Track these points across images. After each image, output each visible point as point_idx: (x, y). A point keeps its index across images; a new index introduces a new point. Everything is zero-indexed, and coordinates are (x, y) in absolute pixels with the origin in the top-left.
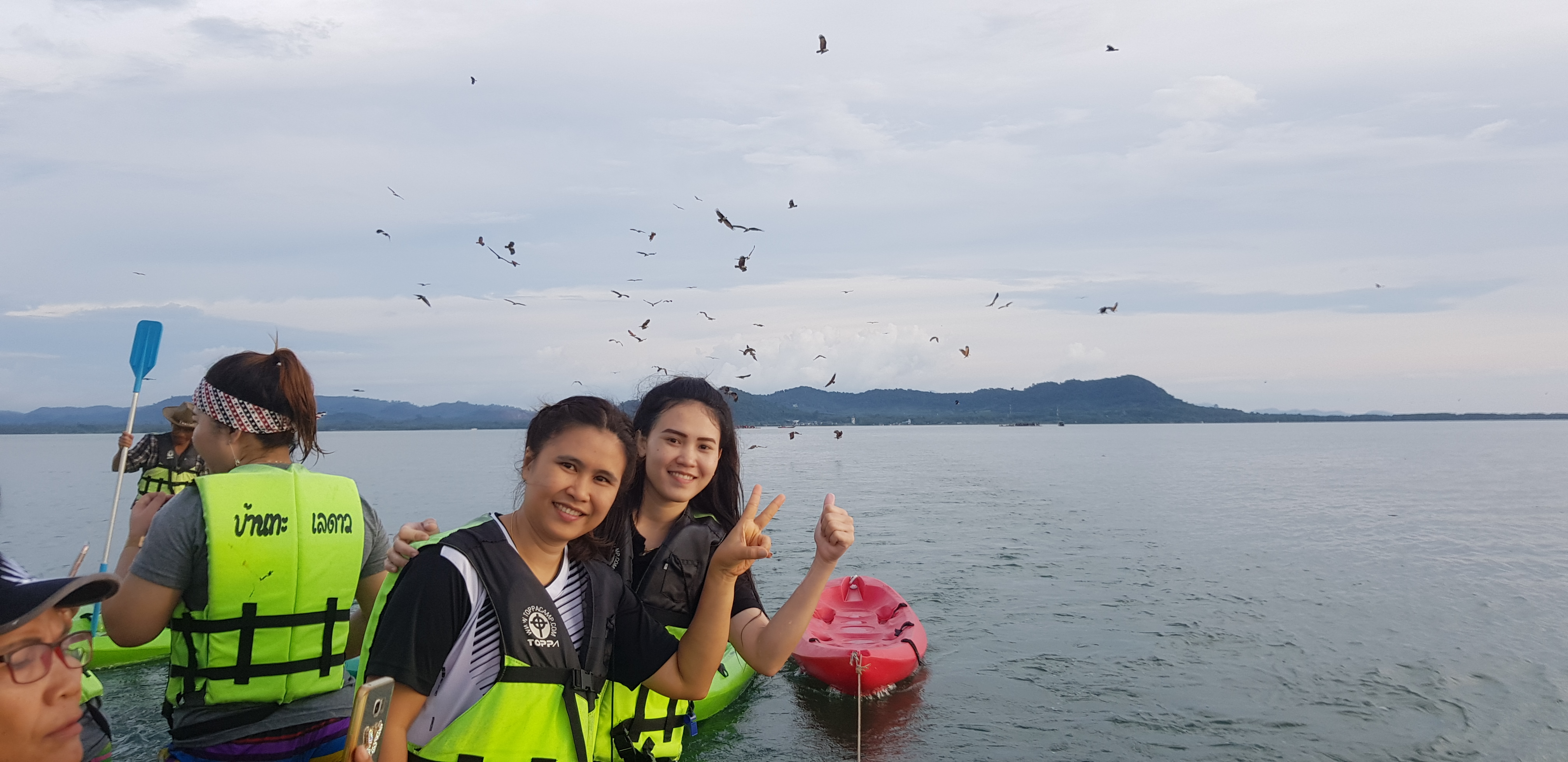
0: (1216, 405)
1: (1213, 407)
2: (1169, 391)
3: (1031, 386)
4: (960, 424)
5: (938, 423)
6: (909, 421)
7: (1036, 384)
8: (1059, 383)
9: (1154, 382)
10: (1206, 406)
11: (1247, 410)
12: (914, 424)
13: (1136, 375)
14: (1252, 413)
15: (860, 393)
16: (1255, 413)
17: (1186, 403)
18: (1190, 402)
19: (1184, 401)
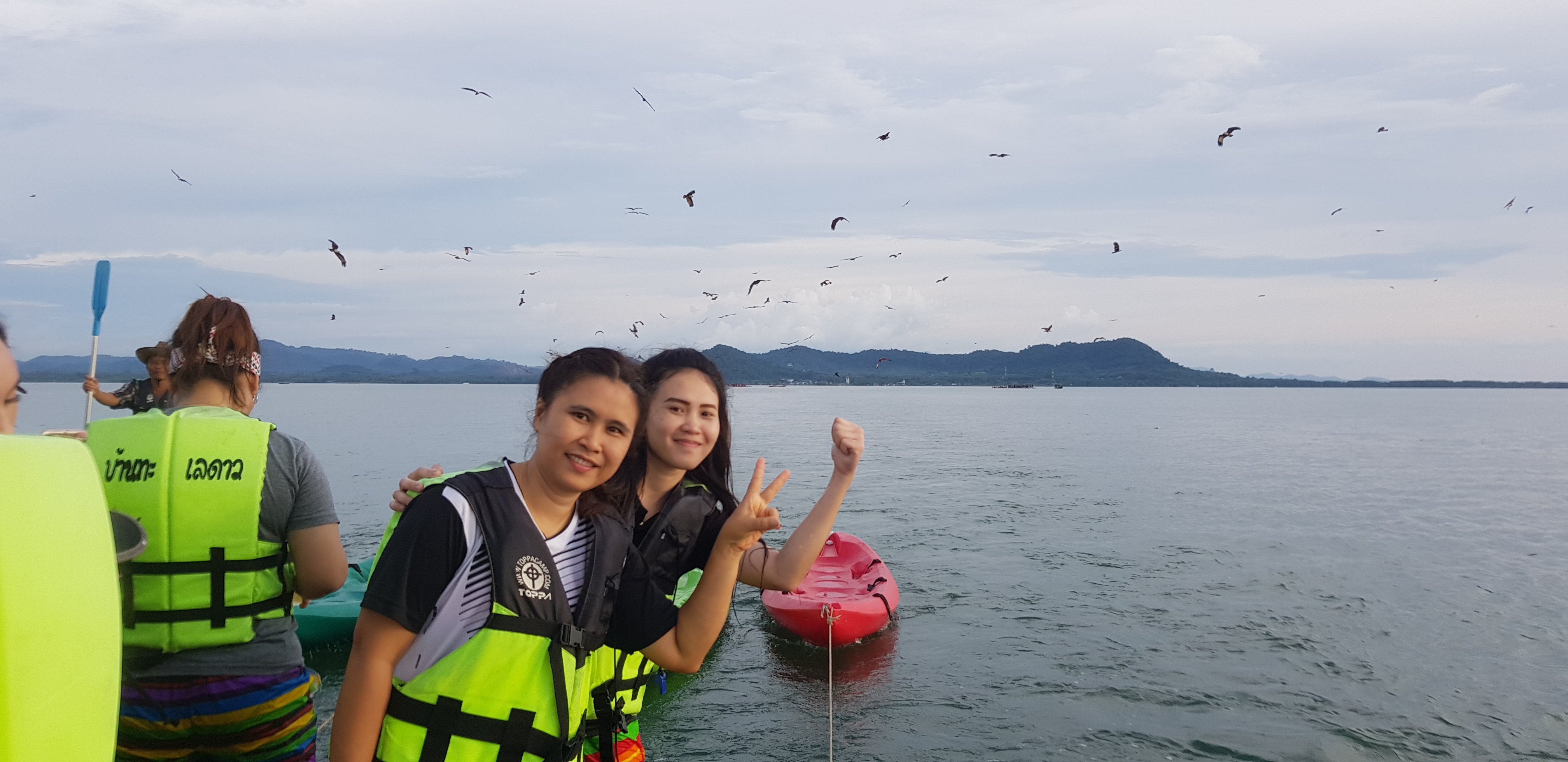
0: (1212, 369)
1: (1209, 370)
2: (1165, 355)
3: (1027, 347)
4: (955, 385)
5: (932, 384)
6: (904, 382)
7: (1031, 346)
8: (1055, 346)
9: (1150, 345)
10: (1202, 370)
11: (1243, 374)
12: (909, 385)
13: (1133, 338)
14: (1248, 377)
15: (855, 353)
16: (1251, 377)
17: (1182, 367)
18: (1185, 366)
19: (1180, 364)
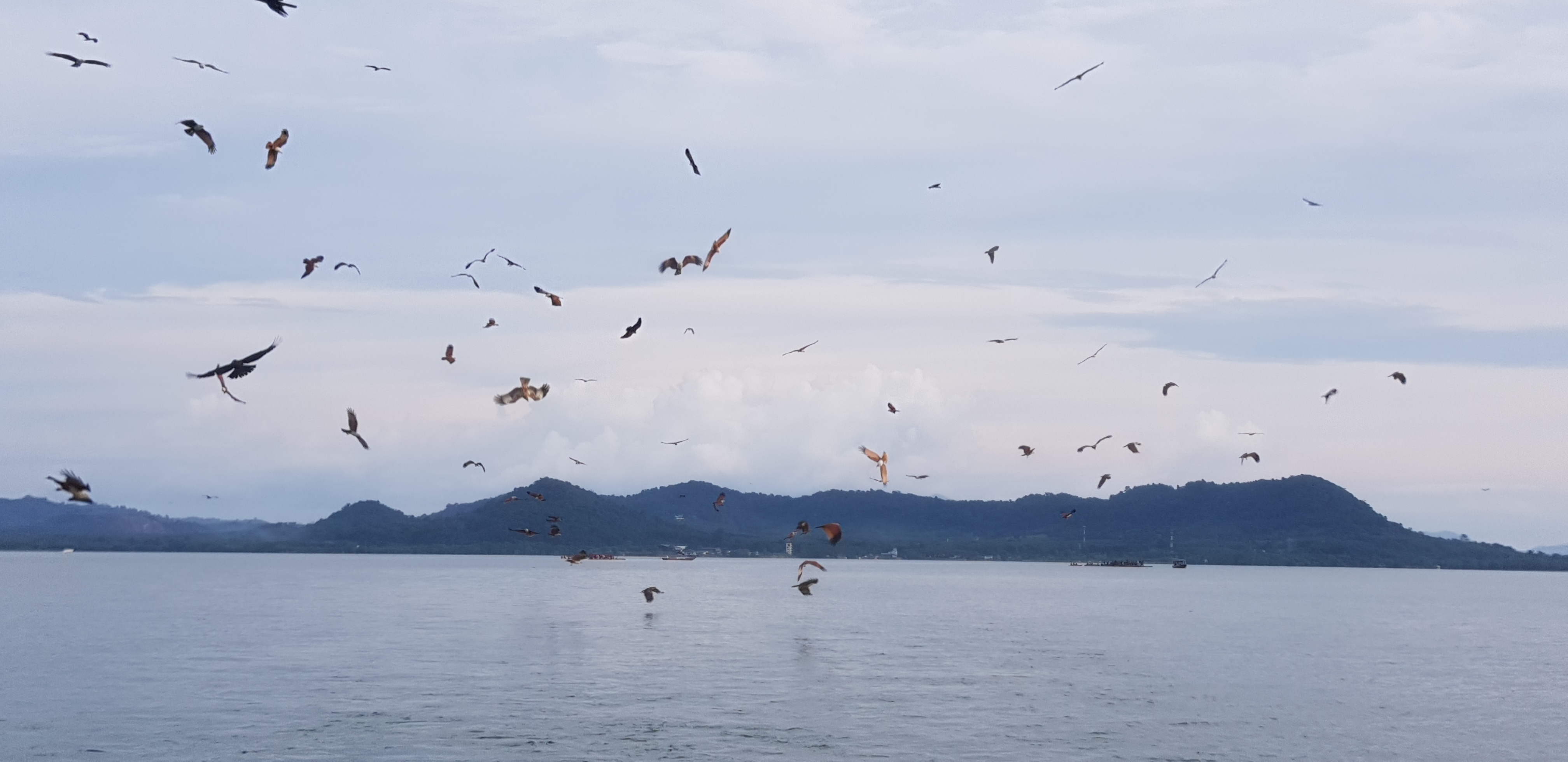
0: (1464, 536)
1: (1459, 538)
2: (1378, 508)
3: (1123, 490)
6: (895, 552)
7: (1132, 487)
8: (1175, 488)
9: (1350, 490)
10: (1445, 537)
11: (1521, 547)
12: (904, 559)
13: (1317, 475)
15: (804, 497)
17: (1409, 531)
18: (1416, 529)
19: (1405, 526)
